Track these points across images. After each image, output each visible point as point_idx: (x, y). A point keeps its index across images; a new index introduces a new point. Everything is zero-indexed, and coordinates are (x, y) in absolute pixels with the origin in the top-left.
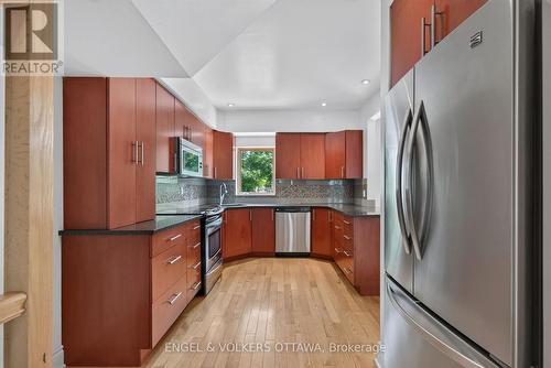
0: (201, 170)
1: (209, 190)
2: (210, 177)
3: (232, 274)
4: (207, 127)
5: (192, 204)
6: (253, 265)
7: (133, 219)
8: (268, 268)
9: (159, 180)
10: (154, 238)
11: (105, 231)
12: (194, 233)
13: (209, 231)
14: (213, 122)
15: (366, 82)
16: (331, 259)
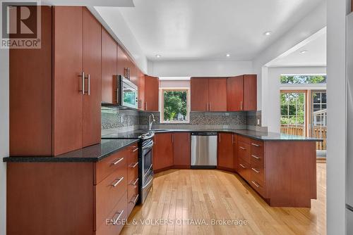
0: (137, 104)
1: (141, 119)
2: (142, 109)
3: (161, 184)
4: (140, 72)
5: (129, 129)
6: (175, 175)
7: (79, 144)
8: (187, 178)
9: (104, 110)
10: (98, 164)
11: (50, 158)
12: (134, 154)
13: (144, 152)
14: (145, 69)
15: (268, 34)
16: (234, 171)
